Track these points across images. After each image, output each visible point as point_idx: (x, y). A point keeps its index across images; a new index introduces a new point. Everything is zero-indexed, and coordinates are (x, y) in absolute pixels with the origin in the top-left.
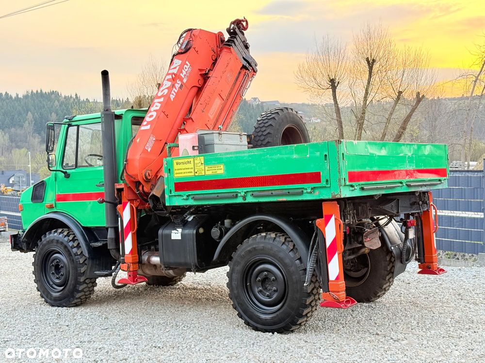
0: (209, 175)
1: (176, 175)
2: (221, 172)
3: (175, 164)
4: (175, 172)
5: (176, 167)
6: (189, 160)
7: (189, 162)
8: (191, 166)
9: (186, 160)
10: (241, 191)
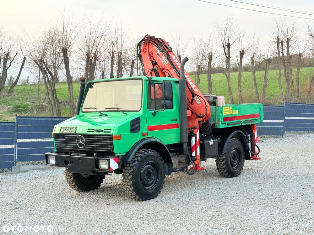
0: (234, 115)
1: (224, 114)
2: (237, 113)
3: (223, 109)
4: (224, 113)
5: (224, 110)
6: (228, 108)
7: (228, 109)
8: (228, 110)
9: (227, 108)
10: (243, 120)
